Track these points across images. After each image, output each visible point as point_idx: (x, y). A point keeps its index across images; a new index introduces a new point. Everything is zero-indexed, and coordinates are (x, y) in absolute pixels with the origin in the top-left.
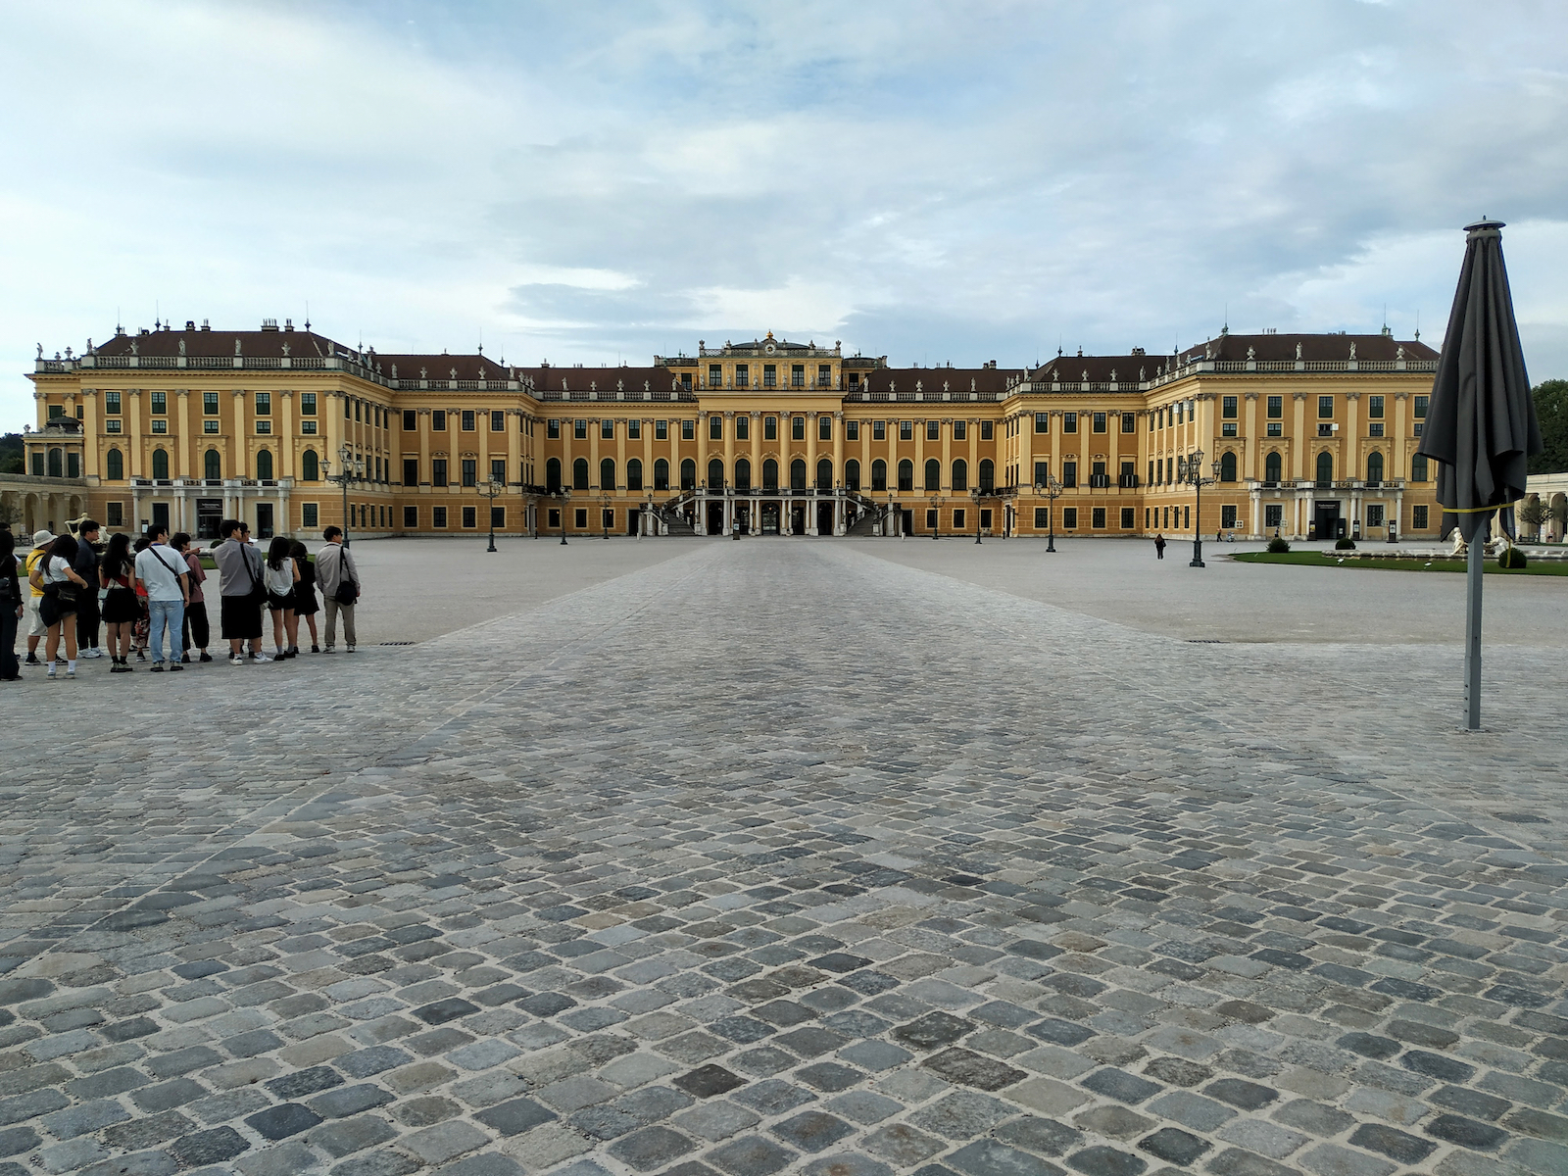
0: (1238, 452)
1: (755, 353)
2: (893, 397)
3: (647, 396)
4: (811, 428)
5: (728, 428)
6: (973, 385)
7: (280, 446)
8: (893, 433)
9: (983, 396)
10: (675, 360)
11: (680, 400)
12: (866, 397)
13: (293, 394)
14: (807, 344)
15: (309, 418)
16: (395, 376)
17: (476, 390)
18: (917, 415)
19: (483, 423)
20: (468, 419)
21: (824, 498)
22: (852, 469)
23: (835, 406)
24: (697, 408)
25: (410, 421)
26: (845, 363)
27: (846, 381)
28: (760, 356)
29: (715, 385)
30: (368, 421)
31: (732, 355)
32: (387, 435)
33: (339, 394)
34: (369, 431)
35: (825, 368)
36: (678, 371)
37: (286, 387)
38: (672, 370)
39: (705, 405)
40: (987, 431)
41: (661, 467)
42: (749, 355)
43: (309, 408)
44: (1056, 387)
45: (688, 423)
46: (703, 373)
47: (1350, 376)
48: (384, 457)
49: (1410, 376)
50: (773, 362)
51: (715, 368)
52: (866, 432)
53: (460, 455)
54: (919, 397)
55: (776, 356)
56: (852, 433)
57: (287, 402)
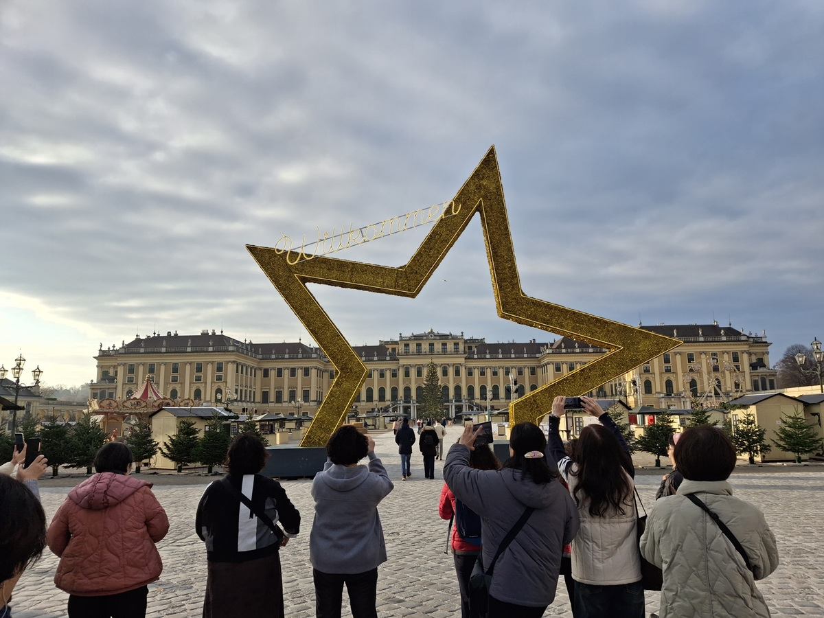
0: (651, 379)
1: (425, 338)
2: (488, 356)
3: (376, 358)
4: (451, 371)
5: (413, 372)
6: (525, 350)
7: (205, 387)
8: (489, 373)
9: (530, 356)
10: (388, 342)
11: (390, 360)
12: (476, 356)
13: (212, 363)
14: (448, 333)
15: (220, 374)
16: (260, 353)
17: (298, 358)
18: (500, 364)
19: (300, 373)
20: (293, 372)
21: (458, 404)
22: (471, 390)
23: (462, 361)
24: (398, 363)
25: (266, 373)
26: (466, 342)
27: (467, 350)
28: (427, 339)
29: (407, 353)
30: (247, 374)
31: (414, 340)
32: (255, 380)
33: (234, 362)
34: (246, 378)
35: (456, 344)
36: (390, 347)
37: (209, 360)
38: (387, 346)
39: (402, 362)
40: (533, 371)
41: (382, 391)
42: (422, 340)
43: (220, 369)
44: (564, 351)
45: (394, 370)
46: (401, 348)
47: (701, 344)
48: (253, 390)
49: (729, 343)
50: (433, 342)
51: (407, 345)
52: (476, 373)
53: (289, 388)
54: (500, 356)
55: (434, 339)
56: (470, 374)
57: (210, 367)
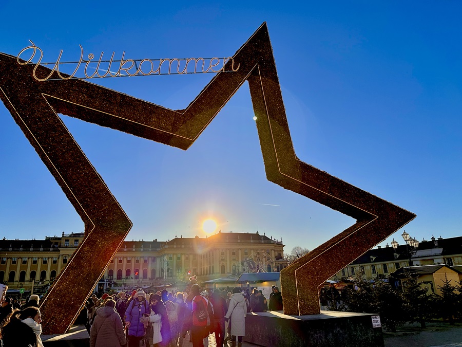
0: (225, 265)
2: (126, 250)
3: (41, 249)
6: (150, 246)
8: (125, 261)
9: (153, 250)
10: (53, 238)
11: (53, 251)
18: (133, 255)
22: (111, 273)
24: (59, 253)
29: (66, 247)
31: (74, 237)
36: (54, 241)
38: (51, 241)
39: (62, 252)
40: (154, 260)
41: (43, 273)
42: (79, 237)
44: (175, 247)
45: (55, 258)
46: (63, 241)
47: (251, 244)
49: (265, 244)
51: (67, 241)
54: (134, 250)
